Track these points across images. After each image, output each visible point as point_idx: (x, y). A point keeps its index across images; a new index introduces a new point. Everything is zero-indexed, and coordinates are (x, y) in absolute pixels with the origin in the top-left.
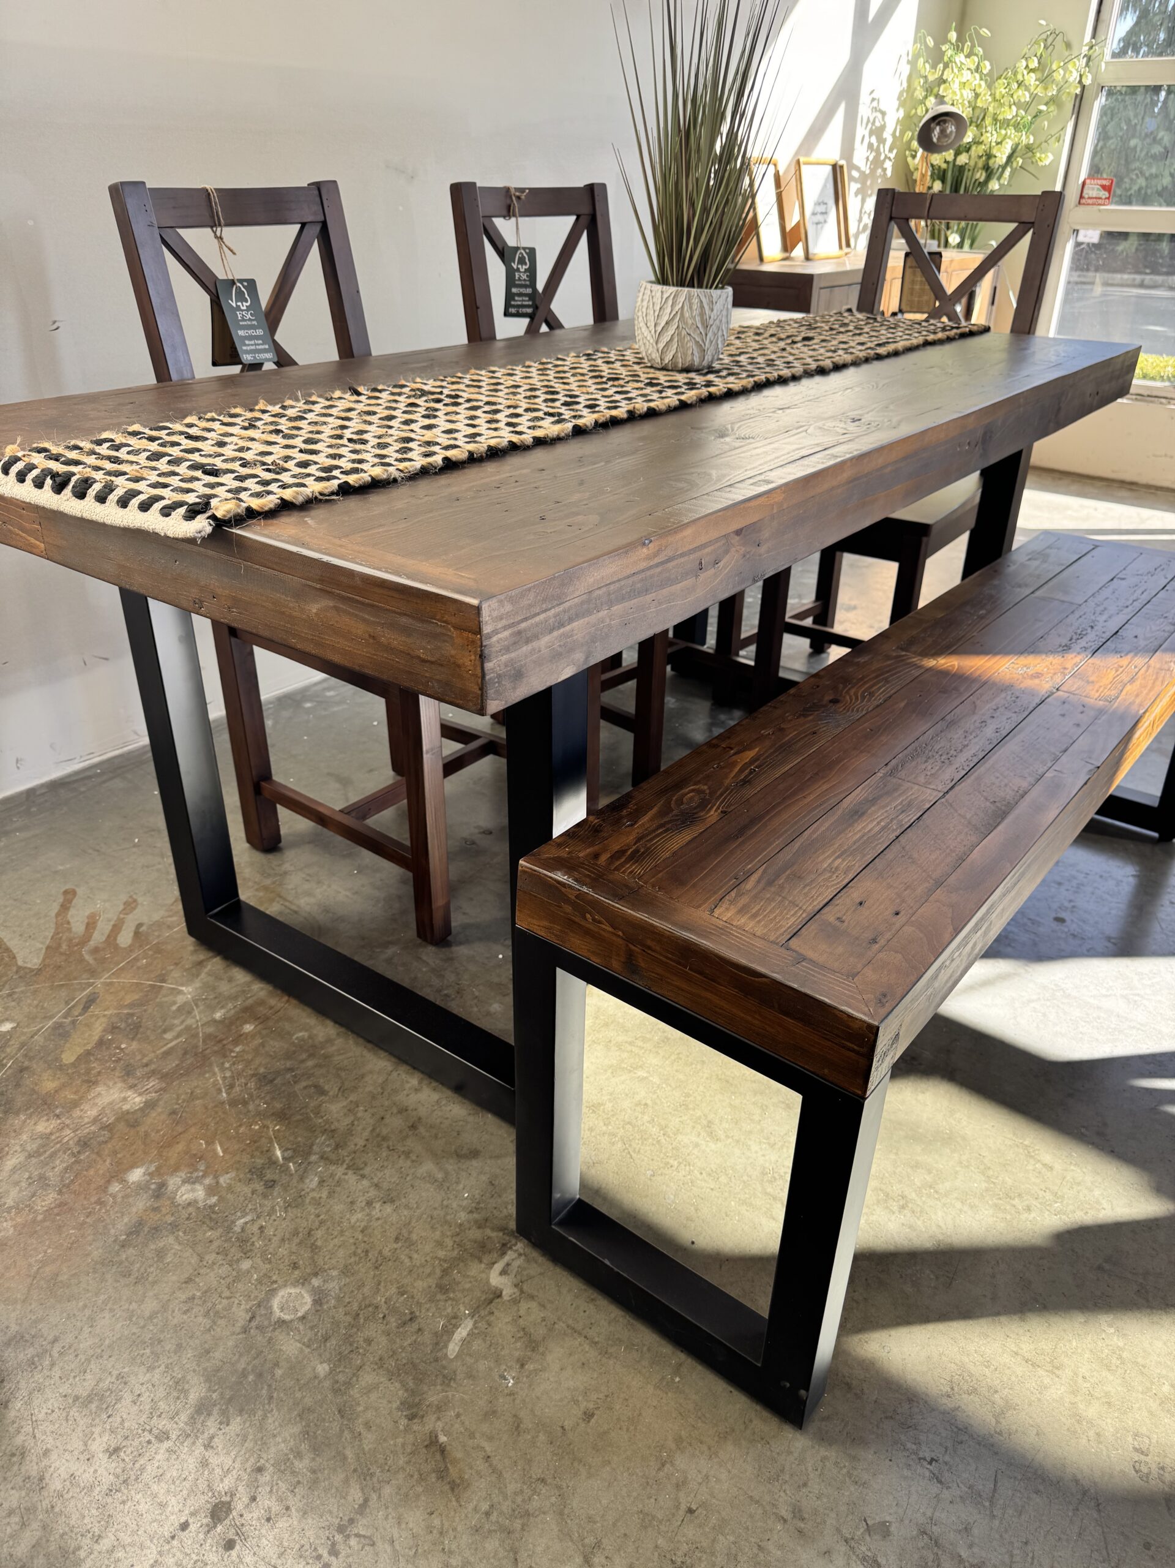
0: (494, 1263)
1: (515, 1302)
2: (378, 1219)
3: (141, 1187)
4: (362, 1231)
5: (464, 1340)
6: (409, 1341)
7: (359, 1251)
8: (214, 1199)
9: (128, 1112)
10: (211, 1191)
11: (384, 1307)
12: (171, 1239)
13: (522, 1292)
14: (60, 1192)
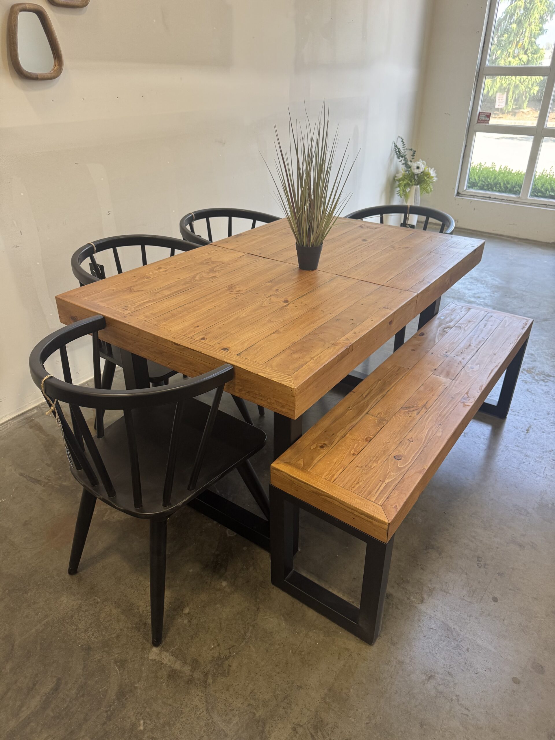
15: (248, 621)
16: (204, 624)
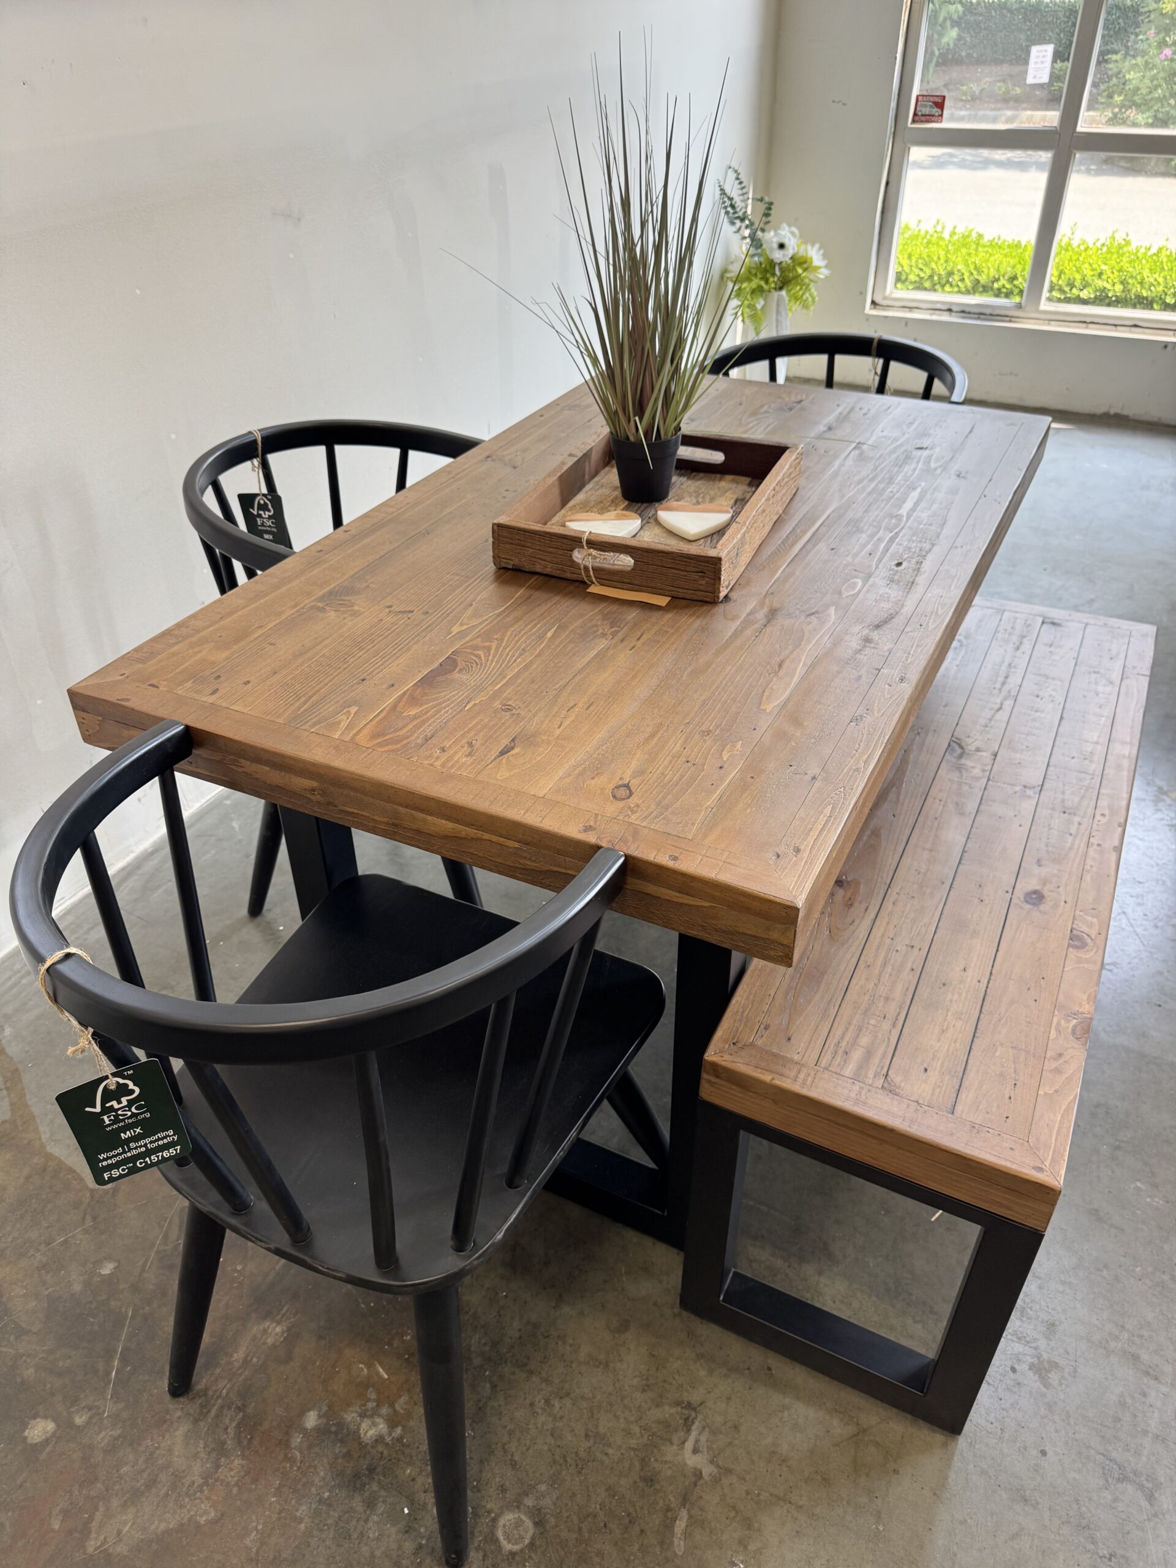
0: (684, 1442)
1: (716, 1480)
2: (561, 1418)
3: (322, 1432)
4: (552, 1435)
5: (687, 1534)
6: (637, 1546)
7: (557, 1457)
8: (399, 1431)
9: (274, 1347)
10: (392, 1423)
11: (601, 1513)
12: (375, 1487)
13: (718, 1466)
14: (243, 1457)
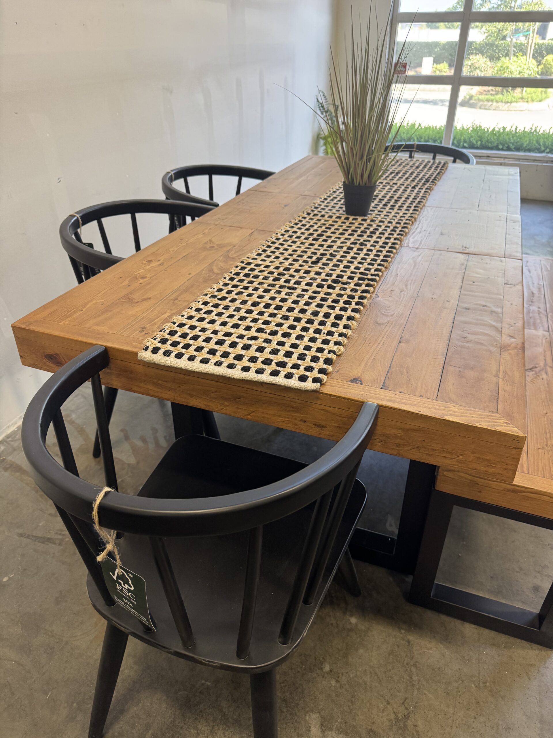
15: (405, 662)
16: (356, 679)
